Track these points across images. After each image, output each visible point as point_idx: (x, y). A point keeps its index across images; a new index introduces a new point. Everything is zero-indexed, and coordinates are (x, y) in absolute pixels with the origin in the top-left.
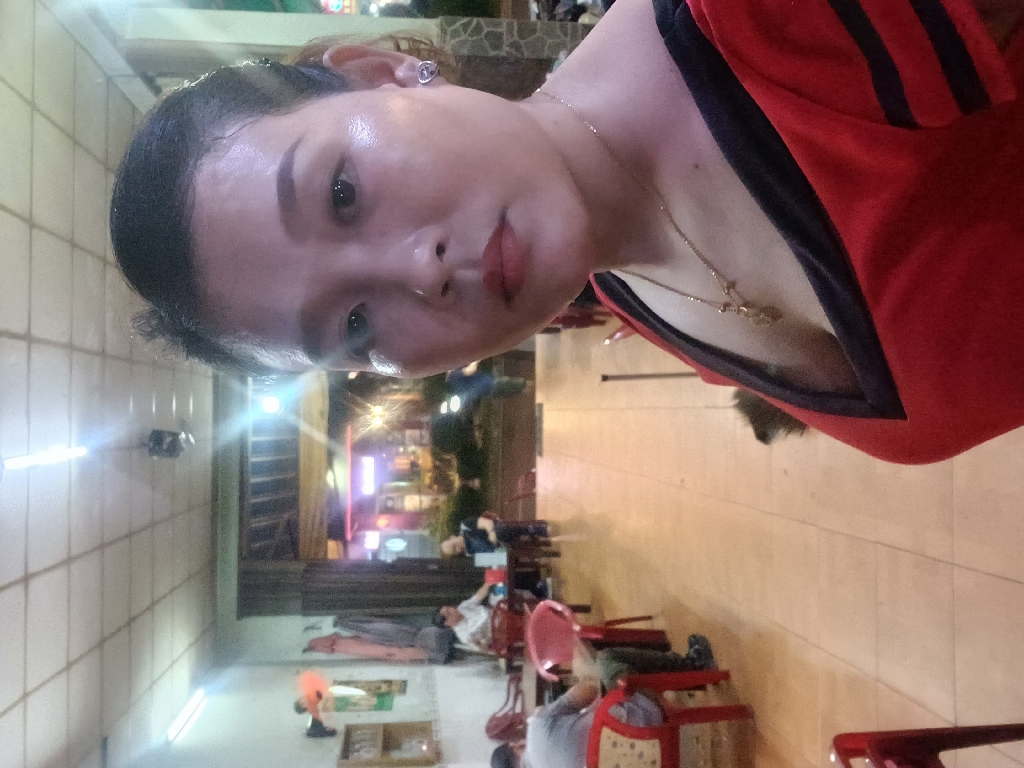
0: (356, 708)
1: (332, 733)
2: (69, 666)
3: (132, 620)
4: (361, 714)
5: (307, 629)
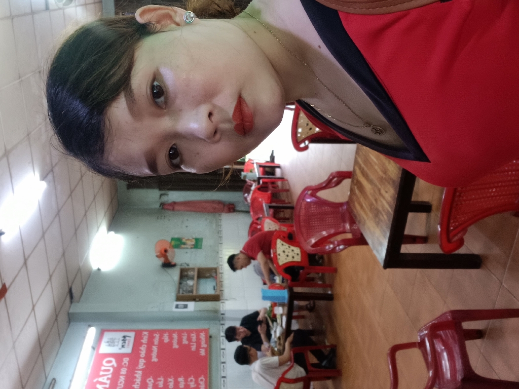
0: (185, 246)
1: (174, 265)
2: (51, 277)
3: (76, 230)
4: (187, 250)
5: (161, 195)
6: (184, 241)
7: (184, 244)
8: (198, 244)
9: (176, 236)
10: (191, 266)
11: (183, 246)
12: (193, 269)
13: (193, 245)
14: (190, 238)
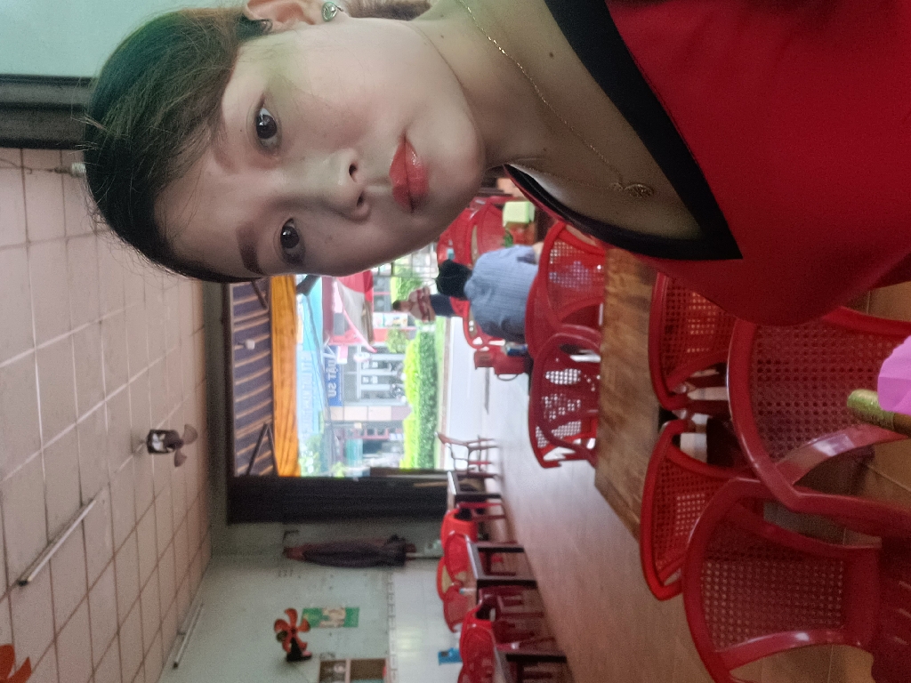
0: (328, 623)
1: (309, 657)
4: (333, 631)
5: (286, 533)
6: (326, 613)
7: (327, 618)
8: (350, 618)
9: (312, 606)
10: (338, 657)
11: (324, 623)
12: (343, 662)
13: (343, 620)
14: (337, 608)
